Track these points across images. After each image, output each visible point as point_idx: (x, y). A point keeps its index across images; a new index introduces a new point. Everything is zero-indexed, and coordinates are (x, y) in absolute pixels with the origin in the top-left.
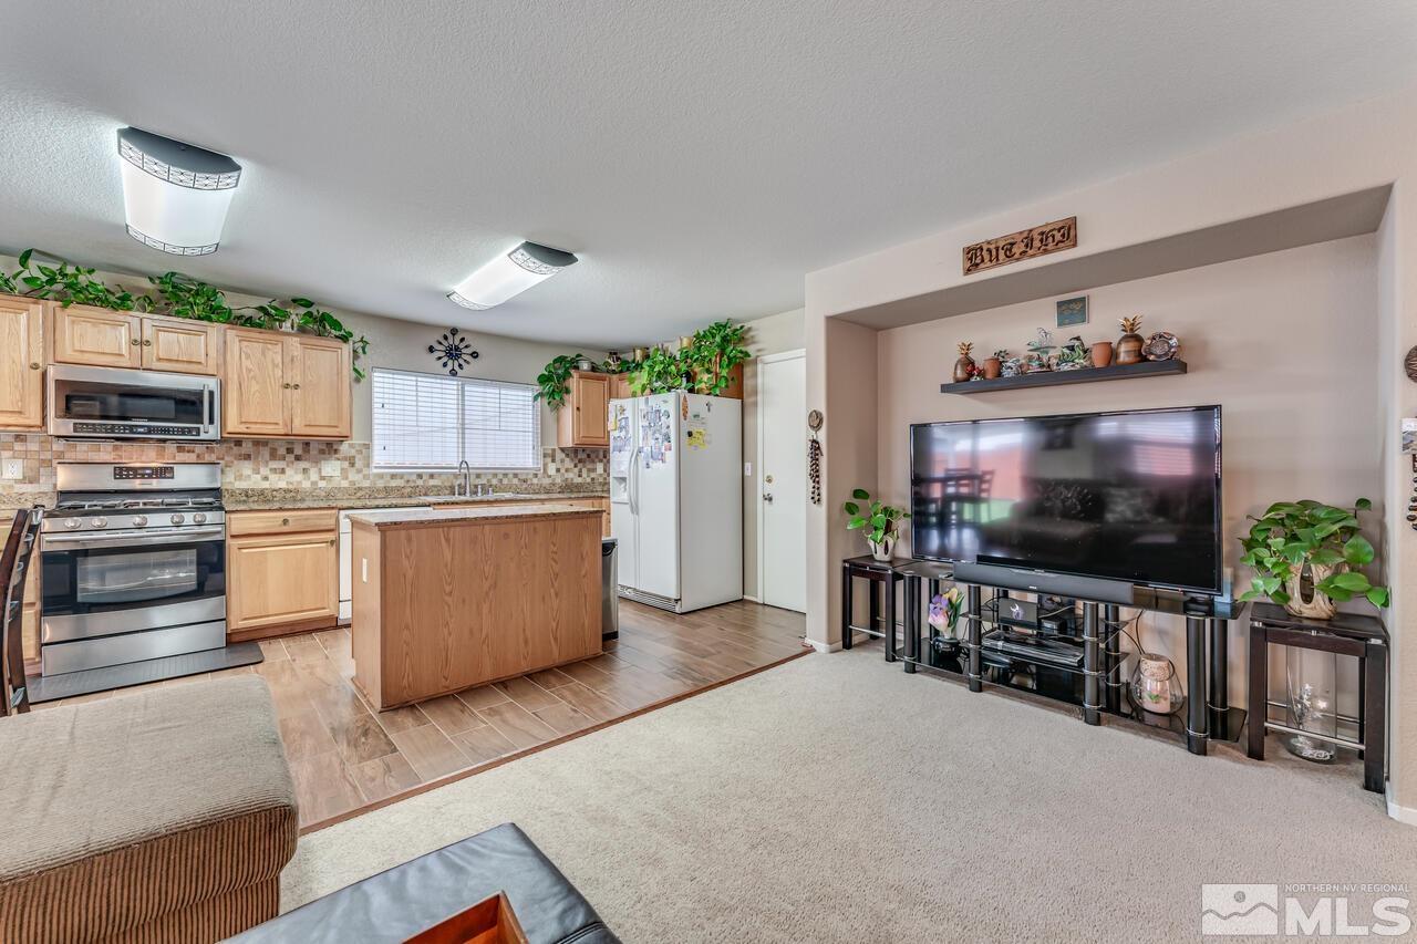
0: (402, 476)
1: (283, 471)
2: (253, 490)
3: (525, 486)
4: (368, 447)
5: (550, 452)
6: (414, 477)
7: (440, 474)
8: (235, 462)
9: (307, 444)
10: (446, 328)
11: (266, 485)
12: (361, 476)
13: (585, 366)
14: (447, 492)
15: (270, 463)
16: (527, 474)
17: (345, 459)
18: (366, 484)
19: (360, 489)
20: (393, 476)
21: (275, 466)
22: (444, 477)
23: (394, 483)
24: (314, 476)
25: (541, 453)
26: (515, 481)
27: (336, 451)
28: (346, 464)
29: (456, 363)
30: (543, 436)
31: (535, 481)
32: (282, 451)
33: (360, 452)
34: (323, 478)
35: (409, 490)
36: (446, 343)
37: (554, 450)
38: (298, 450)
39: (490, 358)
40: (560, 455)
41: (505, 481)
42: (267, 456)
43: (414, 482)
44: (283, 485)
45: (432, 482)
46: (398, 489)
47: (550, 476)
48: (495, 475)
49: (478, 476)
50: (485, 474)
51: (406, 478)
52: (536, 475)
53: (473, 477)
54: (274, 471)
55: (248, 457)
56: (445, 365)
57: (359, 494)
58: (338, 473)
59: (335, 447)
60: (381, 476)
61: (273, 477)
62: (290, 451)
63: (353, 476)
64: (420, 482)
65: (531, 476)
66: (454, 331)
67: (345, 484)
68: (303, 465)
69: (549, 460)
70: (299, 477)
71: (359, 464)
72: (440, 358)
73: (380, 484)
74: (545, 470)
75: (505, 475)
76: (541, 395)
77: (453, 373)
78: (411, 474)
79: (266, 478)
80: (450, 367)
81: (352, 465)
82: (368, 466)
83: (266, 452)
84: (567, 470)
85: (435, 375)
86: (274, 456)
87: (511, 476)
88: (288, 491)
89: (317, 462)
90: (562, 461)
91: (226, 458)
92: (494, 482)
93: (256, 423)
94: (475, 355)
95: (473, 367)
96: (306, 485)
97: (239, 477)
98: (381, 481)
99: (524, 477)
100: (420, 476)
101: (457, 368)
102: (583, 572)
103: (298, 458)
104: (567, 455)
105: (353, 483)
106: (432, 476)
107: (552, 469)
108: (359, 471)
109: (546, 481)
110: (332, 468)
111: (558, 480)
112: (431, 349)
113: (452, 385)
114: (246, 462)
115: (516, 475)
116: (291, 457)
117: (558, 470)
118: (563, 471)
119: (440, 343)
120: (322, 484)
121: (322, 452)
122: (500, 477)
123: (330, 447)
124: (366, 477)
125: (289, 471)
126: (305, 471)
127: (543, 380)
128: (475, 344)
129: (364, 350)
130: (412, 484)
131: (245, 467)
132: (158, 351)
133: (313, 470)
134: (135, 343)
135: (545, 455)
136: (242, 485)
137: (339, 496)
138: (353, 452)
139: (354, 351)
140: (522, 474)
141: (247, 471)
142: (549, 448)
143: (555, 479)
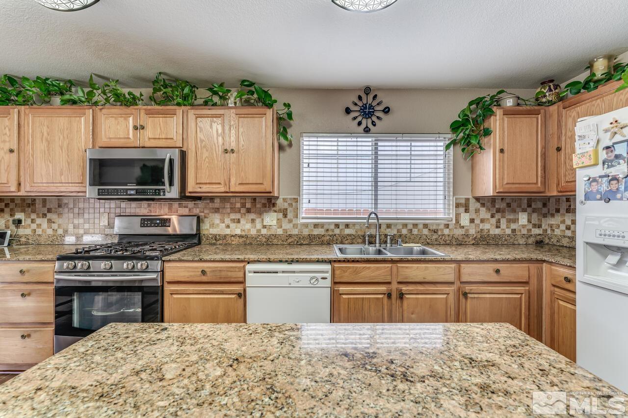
0: (322, 226)
1: (239, 221)
2: (219, 235)
3: (434, 236)
4: (296, 200)
5: (463, 201)
6: (332, 227)
7: (354, 224)
8: (210, 214)
9: (254, 199)
10: (360, 89)
11: (228, 231)
12: (291, 225)
13: (509, 103)
14: (360, 241)
15: (231, 214)
16: (438, 225)
17: (280, 211)
18: (295, 232)
19: (290, 236)
20: (316, 226)
21: (234, 217)
22: (357, 227)
23: (316, 232)
24: (259, 225)
25: (452, 202)
26: (425, 231)
27: (274, 205)
28: (281, 215)
29: (369, 121)
30: (455, 185)
31: (446, 232)
32: (238, 205)
33: (291, 205)
34: (264, 227)
35: (328, 238)
36: (360, 104)
37: (467, 200)
38: (248, 205)
39: (402, 112)
40: (474, 205)
41: (415, 231)
42: (229, 210)
43: (333, 231)
44: (238, 232)
45: (347, 231)
46: (319, 237)
47: (463, 227)
48: (405, 225)
49: (389, 226)
50: (396, 225)
51: (326, 227)
52: (447, 226)
53: (383, 227)
54: (233, 220)
55: (217, 210)
56: (360, 124)
57: (289, 241)
58: (275, 222)
59: (273, 201)
60: (306, 225)
61: (233, 225)
62: (243, 205)
63: (286, 225)
64: (337, 231)
65: (442, 227)
66: (367, 90)
67: (280, 232)
68: (252, 216)
69: (462, 210)
70: (248, 226)
71: (290, 215)
72: (355, 118)
73: (306, 232)
74: (457, 221)
75: (415, 225)
76: (454, 143)
77: (367, 130)
78: (329, 224)
79: (228, 227)
80: (363, 126)
81: (285, 216)
82: (296, 216)
83: (228, 205)
84: (482, 221)
85: (350, 133)
86: (233, 210)
87: (421, 226)
88: (241, 236)
89: (260, 214)
90: (477, 211)
91: (205, 212)
92: (404, 231)
93: (206, 184)
94: (387, 111)
95: (386, 122)
96: (253, 232)
97: (212, 225)
98: (307, 230)
99: (434, 227)
100: (337, 226)
101: (370, 126)
103: (249, 211)
104: (483, 205)
105: (285, 231)
106: (347, 226)
107: (465, 219)
108: (290, 221)
109: (459, 232)
110: (271, 219)
111: (472, 231)
112: (348, 111)
113: (365, 144)
114: (216, 214)
115: (425, 226)
116: (243, 210)
117: (472, 221)
118: (477, 221)
119: (356, 104)
120: (264, 231)
121: (264, 205)
122: (410, 227)
123: (268, 202)
124: (295, 226)
125: (242, 221)
126: (253, 221)
127: (455, 127)
128: (387, 100)
129: (290, 115)
130: (330, 233)
131: (216, 218)
132: (149, 133)
133: (258, 221)
134: (136, 128)
135: (458, 205)
136: (214, 231)
137: (275, 241)
138: (286, 205)
139: (279, 119)
140: (432, 224)
141: (217, 221)
142: (462, 197)
143: (467, 230)
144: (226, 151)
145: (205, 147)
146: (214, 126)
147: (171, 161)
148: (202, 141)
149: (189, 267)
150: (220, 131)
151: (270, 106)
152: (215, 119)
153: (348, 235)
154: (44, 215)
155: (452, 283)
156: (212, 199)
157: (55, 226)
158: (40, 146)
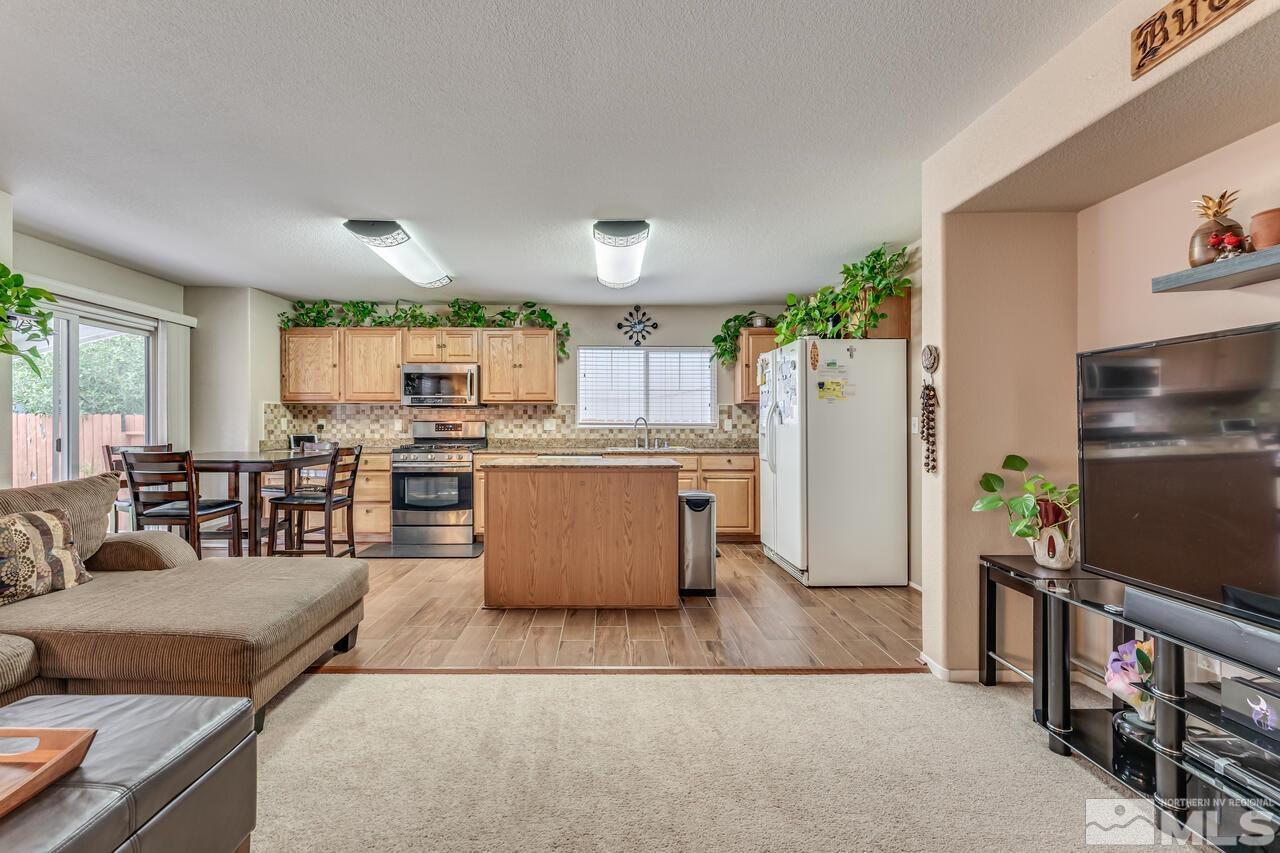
0: (597, 430)
1: (521, 427)
2: (503, 440)
3: (700, 440)
4: (574, 408)
5: (726, 409)
6: (607, 432)
7: (627, 429)
8: (497, 420)
9: (535, 407)
10: (630, 306)
11: (511, 436)
12: (569, 430)
13: (758, 322)
14: (631, 444)
15: (514, 420)
16: (704, 430)
17: (559, 417)
18: (573, 436)
19: (569, 440)
20: (592, 431)
21: (517, 423)
22: (630, 432)
23: (592, 436)
24: (540, 431)
25: (716, 409)
26: (692, 436)
27: (553, 412)
28: (560, 421)
29: (640, 335)
30: (719, 392)
31: (711, 436)
32: (521, 412)
33: (569, 412)
34: (545, 432)
35: (603, 441)
36: (631, 319)
37: (731, 407)
38: (530, 412)
39: (669, 327)
40: (736, 412)
41: (683, 436)
42: (512, 416)
43: (607, 435)
44: (521, 436)
45: (621, 436)
46: (595, 440)
47: (726, 432)
48: (673, 431)
49: (658, 431)
50: (664, 430)
51: (601, 432)
52: (712, 431)
53: (653, 432)
54: (516, 426)
55: (501, 417)
56: (631, 337)
57: (568, 444)
58: (554, 428)
59: (553, 408)
60: (583, 430)
61: (516, 430)
62: (525, 412)
63: (565, 431)
64: (611, 436)
65: (707, 432)
66: (637, 308)
67: (559, 436)
68: (533, 422)
69: (726, 416)
70: (530, 431)
71: (568, 421)
72: (626, 333)
73: (583, 436)
74: (721, 427)
75: (683, 431)
76: (720, 356)
77: (638, 343)
78: (604, 429)
79: (512, 432)
80: (634, 339)
81: (564, 422)
82: (574, 422)
83: (511, 413)
84: (744, 426)
85: (624, 347)
86: (516, 416)
87: (688, 432)
88: (524, 441)
89: (541, 420)
90: (739, 417)
91: (492, 418)
92: (673, 436)
93: (498, 393)
94: (655, 326)
95: (655, 336)
96: (535, 436)
97: (497, 431)
98: (583, 434)
99: (700, 432)
100: (611, 431)
101: (641, 339)
102: (658, 524)
103: (530, 417)
104: (745, 412)
105: (564, 435)
106: (620, 431)
107: (728, 425)
108: (568, 427)
109: (722, 437)
110: (550, 424)
111: (735, 436)
112: (620, 326)
113: (638, 355)
114: (501, 420)
115: (692, 431)
116: (525, 417)
117: (735, 426)
118: (739, 427)
119: (627, 320)
120: (544, 436)
121: (544, 412)
122: (678, 432)
123: (549, 409)
124: (573, 431)
125: (525, 427)
126: (534, 426)
127: (718, 340)
128: (655, 317)
129: (568, 334)
130: (605, 437)
131: (501, 424)
132: (449, 350)
133: (539, 426)
134: (439, 347)
135: (721, 412)
136: (499, 436)
137: (555, 445)
138: (564, 412)
139: (559, 335)
140: (698, 429)
141: (501, 427)
142: (725, 405)
143: (731, 435)
144: (515, 366)
145: (497, 362)
146: (505, 344)
147: (472, 375)
148: (494, 357)
150: (510, 348)
151: (551, 327)
152: (505, 338)
153: (622, 439)
154: (344, 421)
155: (696, 471)
156: (496, 406)
157: (353, 431)
158: (358, 362)
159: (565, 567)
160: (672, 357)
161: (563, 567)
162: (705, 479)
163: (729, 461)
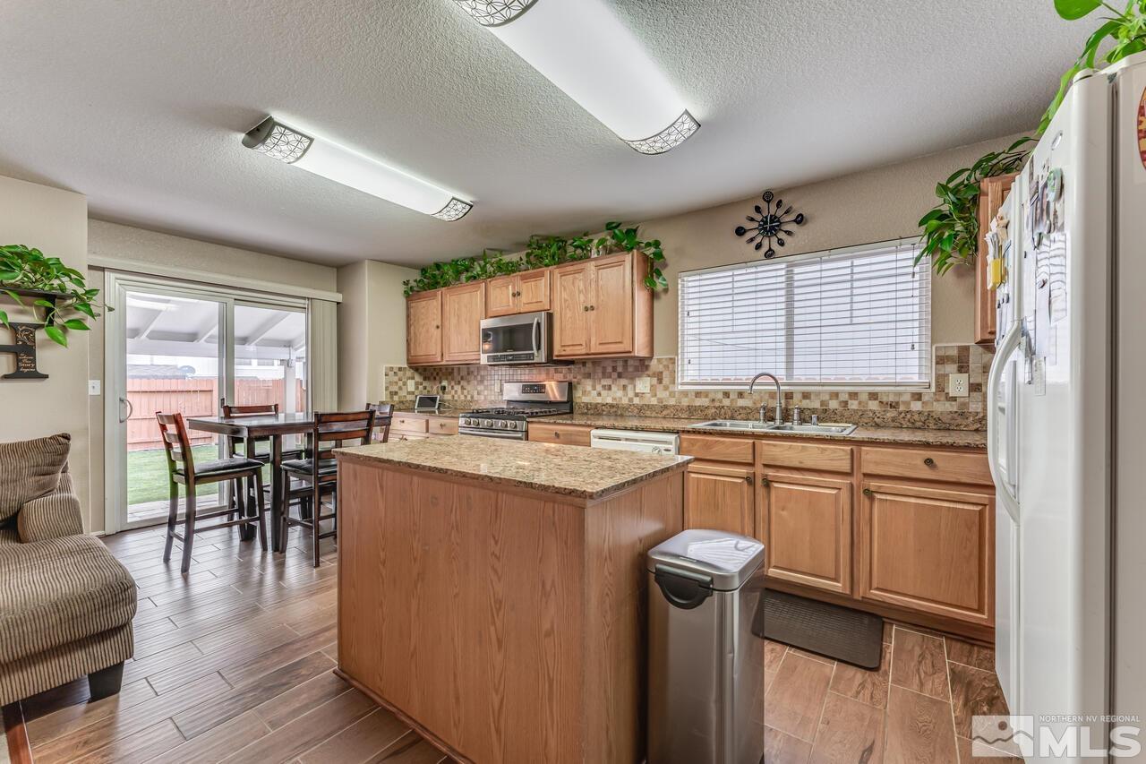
0: (706, 394)
1: (610, 388)
2: (591, 404)
3: (891, 414)
4: (673, 361)
5: (955, 353)
6: (720, 396)
8: (583, 380)
9: (626, 362)
10: (756, 197)
11: (599, 400)
12: (667, 393)
14: (754, 417)
15: (602, 381)
16: (900, 394)
17: (654, 375)
18: (672, 402)
19: (666, 407)
20: (698, 394)
21: (605, 383)
22: (756, 397)
23: (698, 402)
24: (631, 394)
25: (929, 353)
26: (874, 405)
27: (647, 367)
28: (655, 381)
29: (774, 240)
30: (933, 325)
31: (916, 406)
32: (609, 369)
33: (667, 367)
34: (637, 395)
35: (713, 410)
36: (758, 217)
37: (964, 349)
38: (620, 369)
39: (827, 216)
40: (979, 358)
41: (853, 405)
42: (600, 375)
43: (721, 401)
44: (609, 400)
45: (741, 402)
46: (702, 409)
47: (954, 399)
48: (835, 395)
49: (806, 396)
50: (818, 394)
51: (711, 396)
52: (918, 397)
53: (797, 398)
54: (604, 387)
55: (588, 376)
57: (664, 413)
58: (647, 390)
59: (646, 363)
60: (685, 394)
61: (604, 393)
62: (614, 369)
63: (662, 394)
64: (726, 402)
65: (907, 398)
66: (768, 196)
67: (654, 401)
68: (623, 382)
69: (951, 368)
70: (620, 394)
71: (666, 381)
72: (752, 240)
73: (685, 402)
74: (941, 387)
75: (854, 395)
77: (770, 254)
78: (716, 391)
79: (599, 394)
81: (660, 381)
82: (674, 382)
83: (599, 370)
86: (605, 375)
87: (864, 397)
88: (612, 406)
89: (632, 379)
90: (986, 370)
91: (578, 377)
92: (833, 404)
93: (569, 346)
94: (800, 220)
95: (801, 234)
96: (625, 401)
97: (584, 393)
98: (686, 399)
99: (891, 399)
100: (726, 394)
103: (620, 376)
105: (660, 400)
107: (958, 385)
108: (666, 388)
109: (942, 408)
110: (643, 385)
111: (976, 407)
112: (740, 232)
113: (773, 273)
114: (588, 380)
115: (873, 396)
116: (615, 375)
117: (975, 387)
119: (752, 219)
120: (636, 401)
121: (637, 369)
122: (844, 397)
123: (642, 365)
124: (672, 394)
125: (614, 388)
126: (625, 387)
127: (932, 221)
128: (800, 205)
129: (659, 255)
130: (717, 404)
131: (588, 385)
132: (524, 299)
133: (630, 387)
134: (514, 295)
135: (941, 360)
136: (586, 399)
137: (648, 413)
138: (661, 368)
139: (646, 258)
140: (887, 394)
141: (589, 388)
142: (952, 346)
143: (965, 405)
144: (586, 309)
145: (568, 306)
146: (577, 282)
147: (539, 324)
148: (566, 301)
149: (545, 429)
150: (582, 287)
151: (630, 250)
152: (576, 275)
153: (742, 408)
154: (459, 383)
155: (850, 474)
156: (584, 363)
157: (465, 392)
158: (454, 321)
159: (415, 648)
160: (837, 267)
161: (412, 648)
162: (869, 494)
163: (929, 462)
